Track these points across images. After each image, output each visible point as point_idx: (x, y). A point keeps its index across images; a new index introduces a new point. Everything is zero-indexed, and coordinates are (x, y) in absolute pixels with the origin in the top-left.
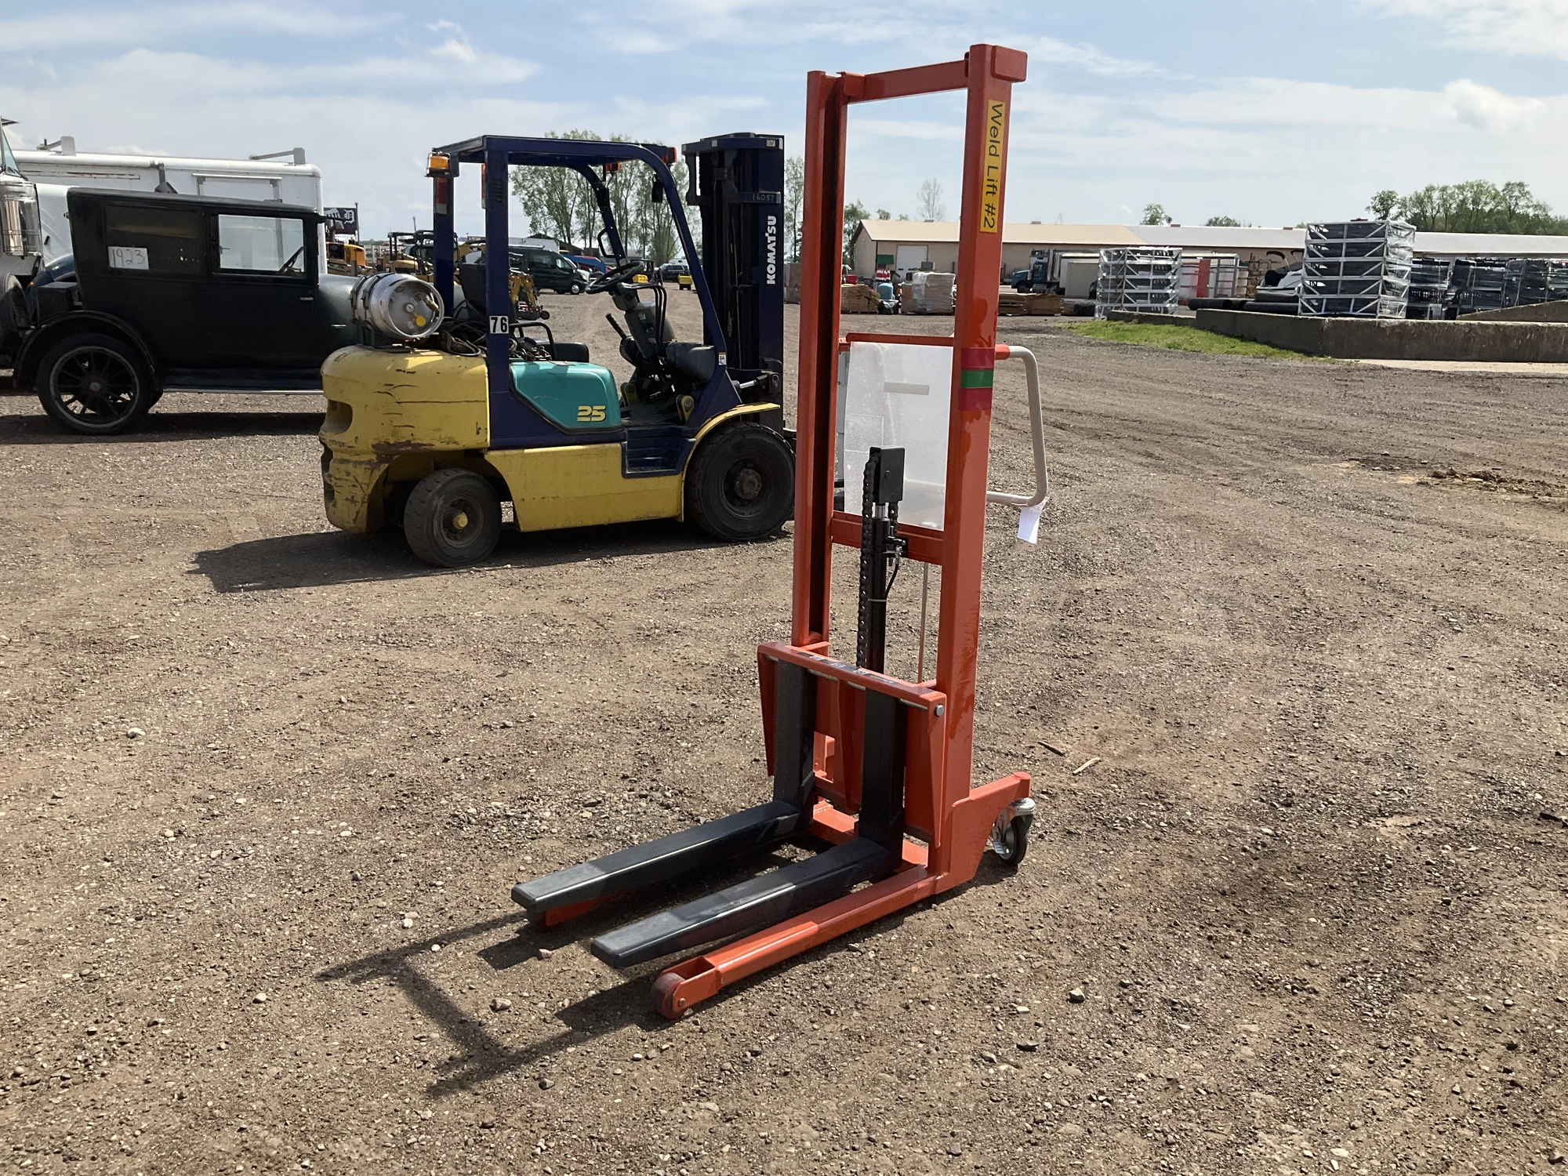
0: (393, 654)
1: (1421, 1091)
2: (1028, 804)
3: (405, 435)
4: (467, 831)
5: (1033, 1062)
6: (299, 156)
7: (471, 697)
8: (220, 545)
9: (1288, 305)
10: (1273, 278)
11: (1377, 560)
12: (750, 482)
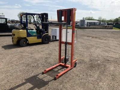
0: (22, 54)
1: (107, 79)
2: (76, 62)
3: (20, 36)
4: (34, 67)
5: (82, 80)
6: (3, 14)
7: (30, 57)
8: (3, 46)
9: (78, 25)
10: (77, 24)
11: (91, 43)
12: (47, 39)
